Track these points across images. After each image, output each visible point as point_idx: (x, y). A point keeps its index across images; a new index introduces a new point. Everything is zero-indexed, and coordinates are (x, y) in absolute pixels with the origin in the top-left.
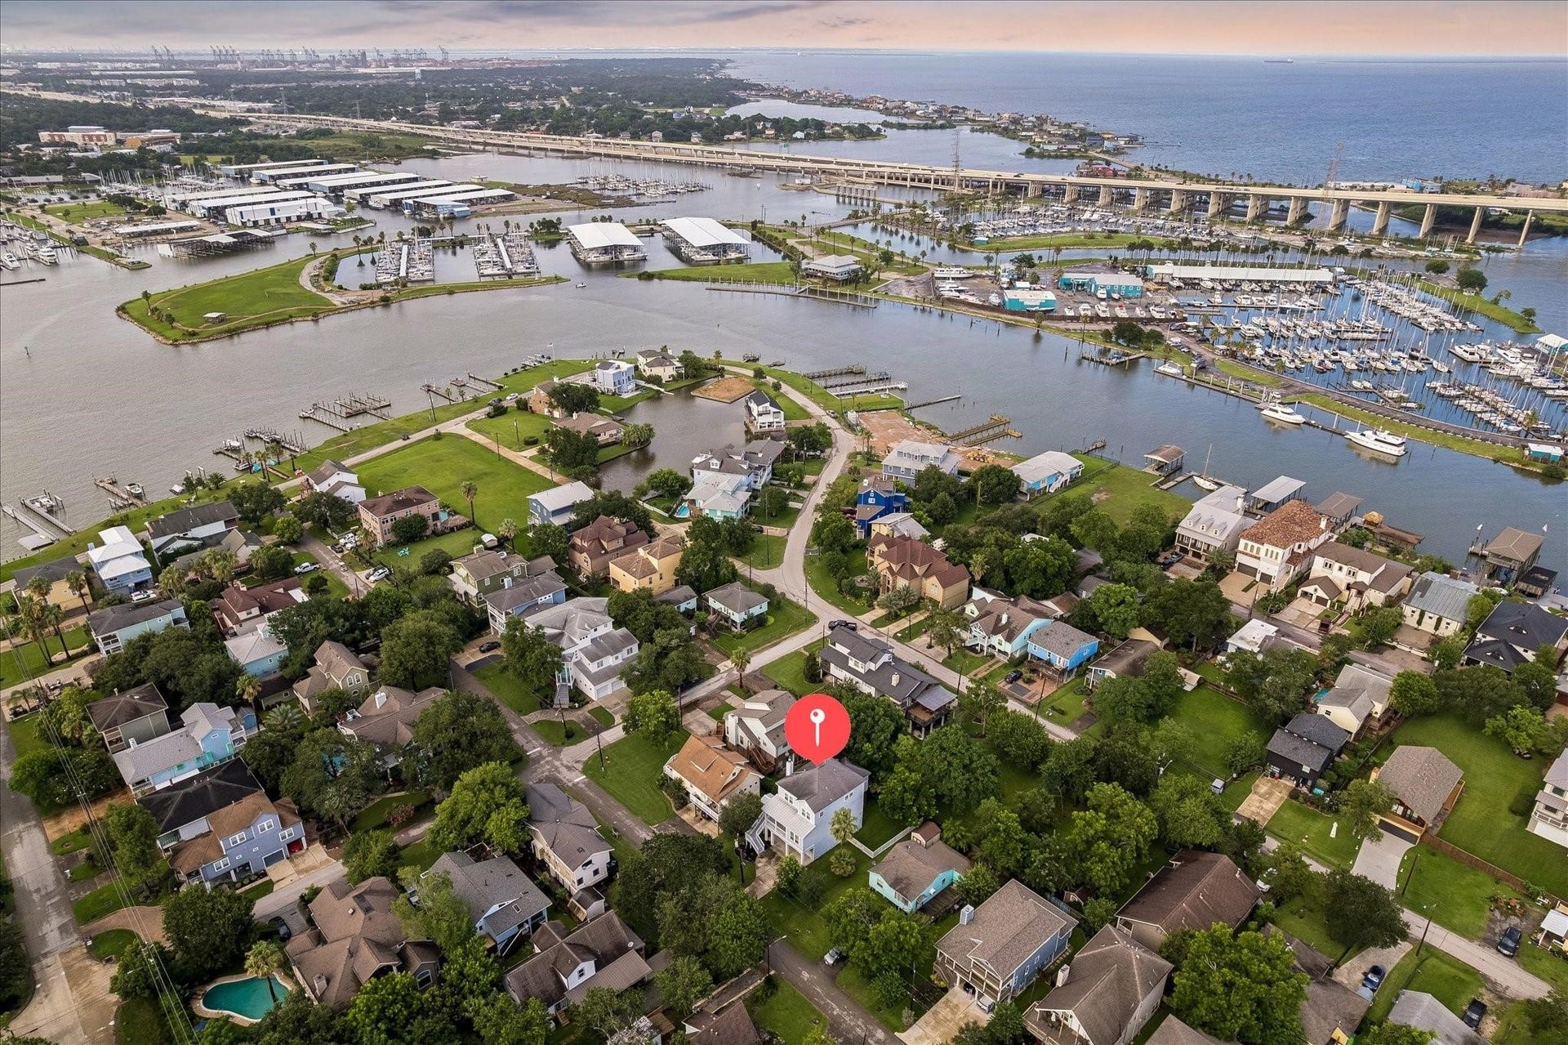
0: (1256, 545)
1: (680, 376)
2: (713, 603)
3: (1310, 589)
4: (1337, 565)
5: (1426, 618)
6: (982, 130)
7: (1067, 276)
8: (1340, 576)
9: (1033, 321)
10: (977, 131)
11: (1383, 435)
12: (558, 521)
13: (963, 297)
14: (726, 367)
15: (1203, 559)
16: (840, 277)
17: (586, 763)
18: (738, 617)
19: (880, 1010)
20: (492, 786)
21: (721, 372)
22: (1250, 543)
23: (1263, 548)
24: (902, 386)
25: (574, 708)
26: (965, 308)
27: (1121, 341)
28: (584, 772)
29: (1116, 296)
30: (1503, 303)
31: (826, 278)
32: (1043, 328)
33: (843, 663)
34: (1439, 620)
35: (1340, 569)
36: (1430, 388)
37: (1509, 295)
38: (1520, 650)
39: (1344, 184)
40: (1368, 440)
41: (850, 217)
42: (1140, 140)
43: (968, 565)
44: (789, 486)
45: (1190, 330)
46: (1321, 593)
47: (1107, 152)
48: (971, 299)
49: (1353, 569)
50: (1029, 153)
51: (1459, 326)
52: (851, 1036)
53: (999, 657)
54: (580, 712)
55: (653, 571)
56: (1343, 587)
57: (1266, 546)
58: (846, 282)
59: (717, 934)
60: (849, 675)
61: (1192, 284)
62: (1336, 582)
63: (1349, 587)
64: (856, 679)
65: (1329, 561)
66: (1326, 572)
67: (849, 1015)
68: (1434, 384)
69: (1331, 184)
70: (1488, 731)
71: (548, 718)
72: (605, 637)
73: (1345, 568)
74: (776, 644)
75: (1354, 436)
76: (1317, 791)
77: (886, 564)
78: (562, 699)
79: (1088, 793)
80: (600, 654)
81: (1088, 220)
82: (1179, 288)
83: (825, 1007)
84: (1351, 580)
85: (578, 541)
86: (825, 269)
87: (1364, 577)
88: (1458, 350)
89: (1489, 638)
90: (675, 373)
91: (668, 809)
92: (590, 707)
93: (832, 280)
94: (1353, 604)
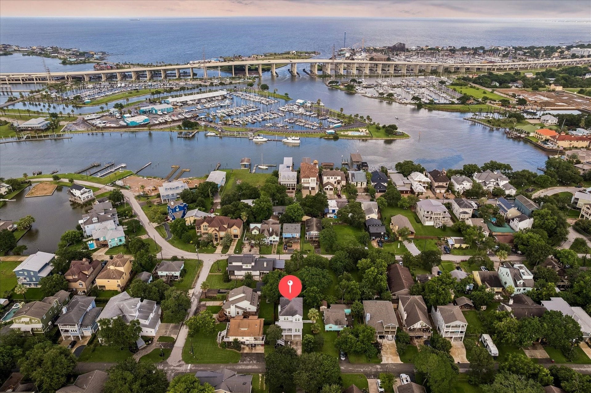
0: (307, 179)
1: (10, 190)
2: (160, 273)
3: (327, 187)
4: (331, 177)
5: (358, 184)
6: (28, 55)
7: (142, 109)
8: (332, 180)
9: (147, 128)
10: (25, 55)
11: (293, 138)
12: (44, 274)
13: (108, 125)
14: (31, 180)
15: (291, 189)
16: (43, 128)
17: (183, 360)
18: (178, 274)
19: (369, 361)
20: (192, 385)
21: (30, 183)
22: (305, 179)
23: (310, 180)
24: (123, 165)
25: (149, 344)
26: (112, 129)
27: (186, 128)
28: (187, 363)
29: (166, 113)
30: (277, 93)
31: (37, 130)
32: (152, 130)
33: (240, 268)
34: (362, 183)
35: (332, 178)
36: (285, 121)
37: (277, 90)
38: (383, 184)
39: (195, 62)
40: (290, 140)
41: (9, 101)
42: (107, 53)
43: (240, 218)
44: (126, 219)
45: (203, 119)
46: (331, 187)
47: (97, 59)
48: (113, 125)
49: (336, 177)
50: (64, 63)
51: (273, 101)
52: (373, 373)
53: (275, 243)
54: (154, 344)
55: (122, 273)
56: (334, 183)
57: (311, 178)
58: (47, 129)
59: (327, 371)
60: (246, 271)
61: (185, 103)
62: (332, 182)
63: (335, 182)
64: (250, 271)
65: (328, 177)
66: (328, 180)
67: (366, 368)
68: (286, 120)
69: (191, 62)
70: (399, 206)
71: (143, 355)
72: (141, 307)
73: (333, 177)
74: (198, 277)
75: (285, 140)
76: (386, 238)
77: (213, 229)
78: (141, 343)
79: (357, 265)
80: (147, 315)
81: (120, 87)
82: (181, 106)
83: (358, 372)
84: (336, 180)
85: (70, 278)
86: (32, 126)
87: (339, 178)
88: (280, 109)
89: (375, 183)
90: (7, 190)
91: (236, 353)
92: (156, 340)
93: (39, 130)
94: (339, 187)
